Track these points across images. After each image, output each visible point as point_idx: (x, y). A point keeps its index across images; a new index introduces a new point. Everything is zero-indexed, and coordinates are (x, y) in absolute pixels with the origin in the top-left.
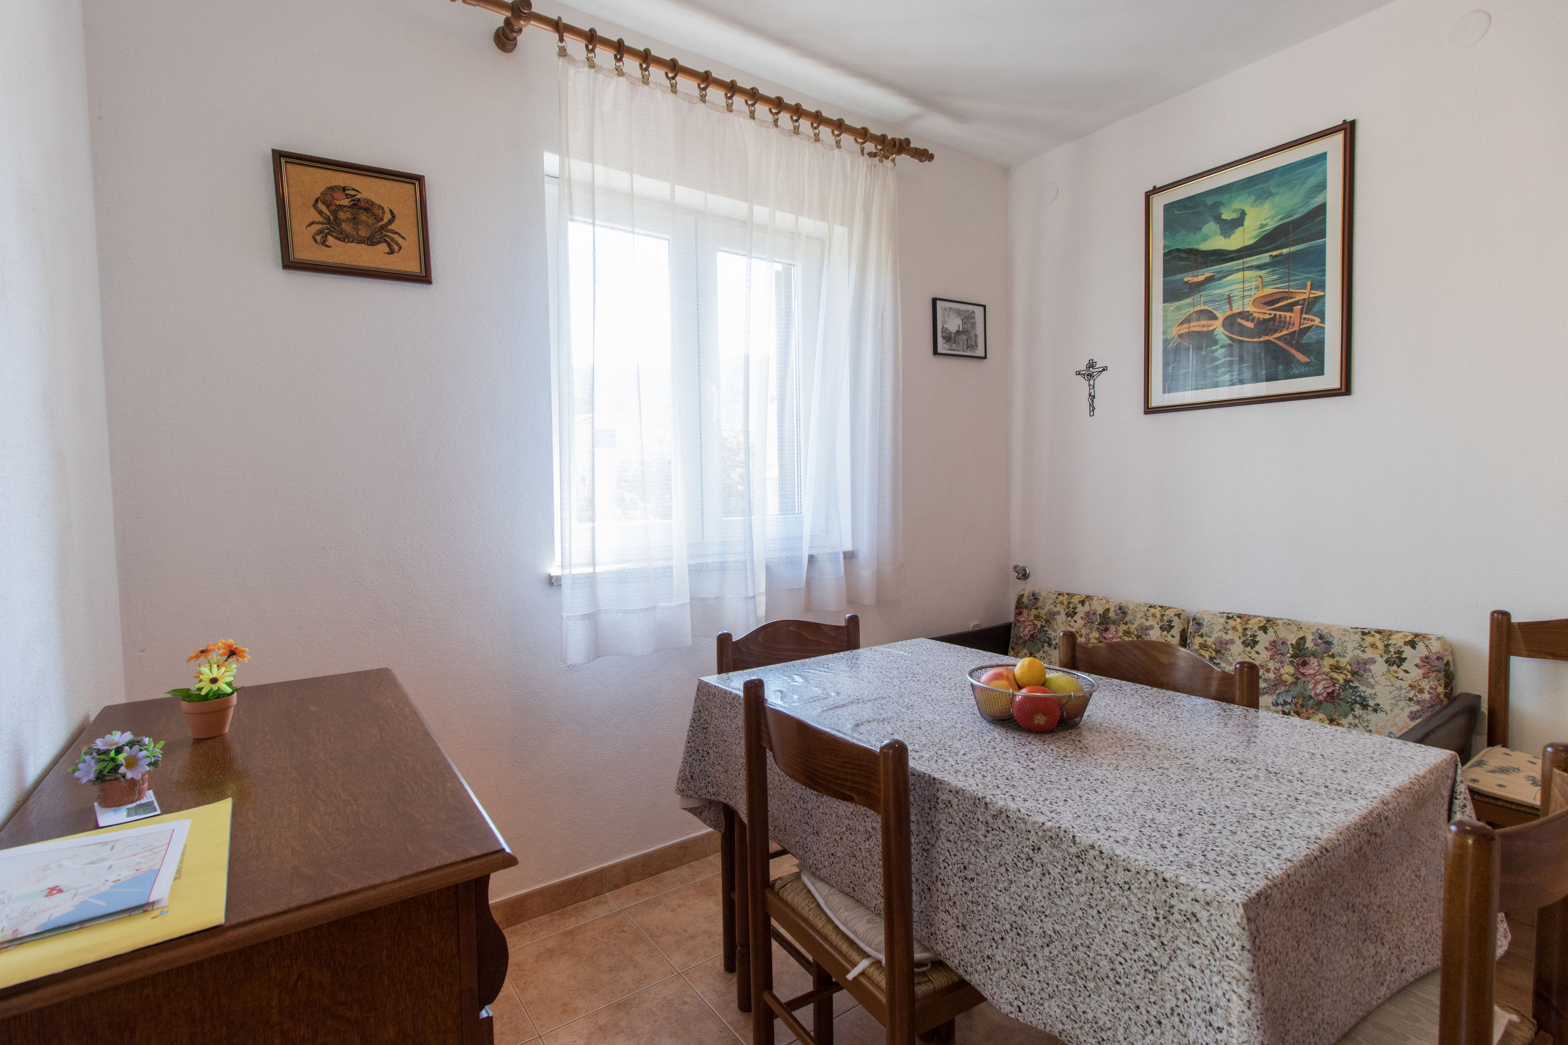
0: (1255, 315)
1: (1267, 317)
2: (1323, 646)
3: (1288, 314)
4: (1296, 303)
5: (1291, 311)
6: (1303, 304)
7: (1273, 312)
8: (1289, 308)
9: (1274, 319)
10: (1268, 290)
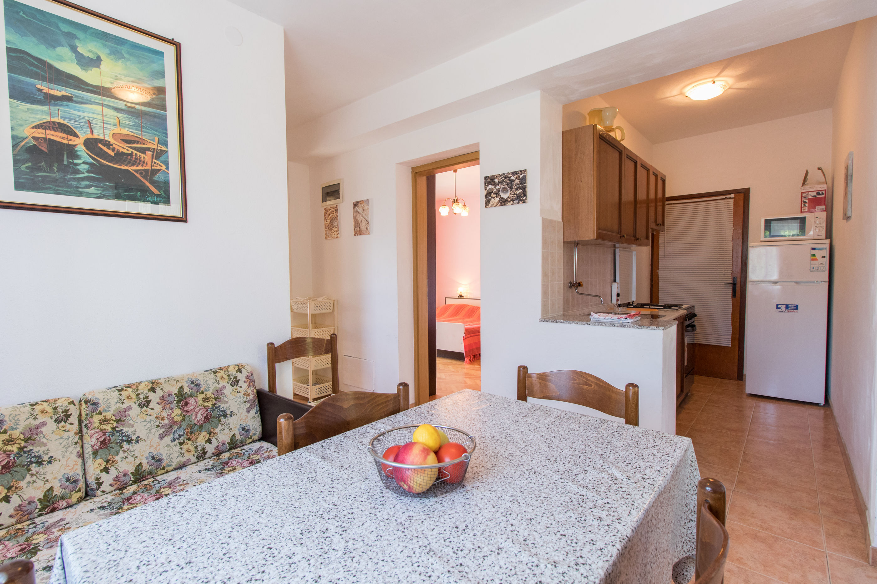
0: (114, 146)
1: (125, 151)
2: (195, 388)
3: (143, 155)
4: (148, 149)
5: (145, 153)
6: (153, 152)
7: (130, 150)
8: (144, 151)
9: (131, 154)
10: (125, 131)
